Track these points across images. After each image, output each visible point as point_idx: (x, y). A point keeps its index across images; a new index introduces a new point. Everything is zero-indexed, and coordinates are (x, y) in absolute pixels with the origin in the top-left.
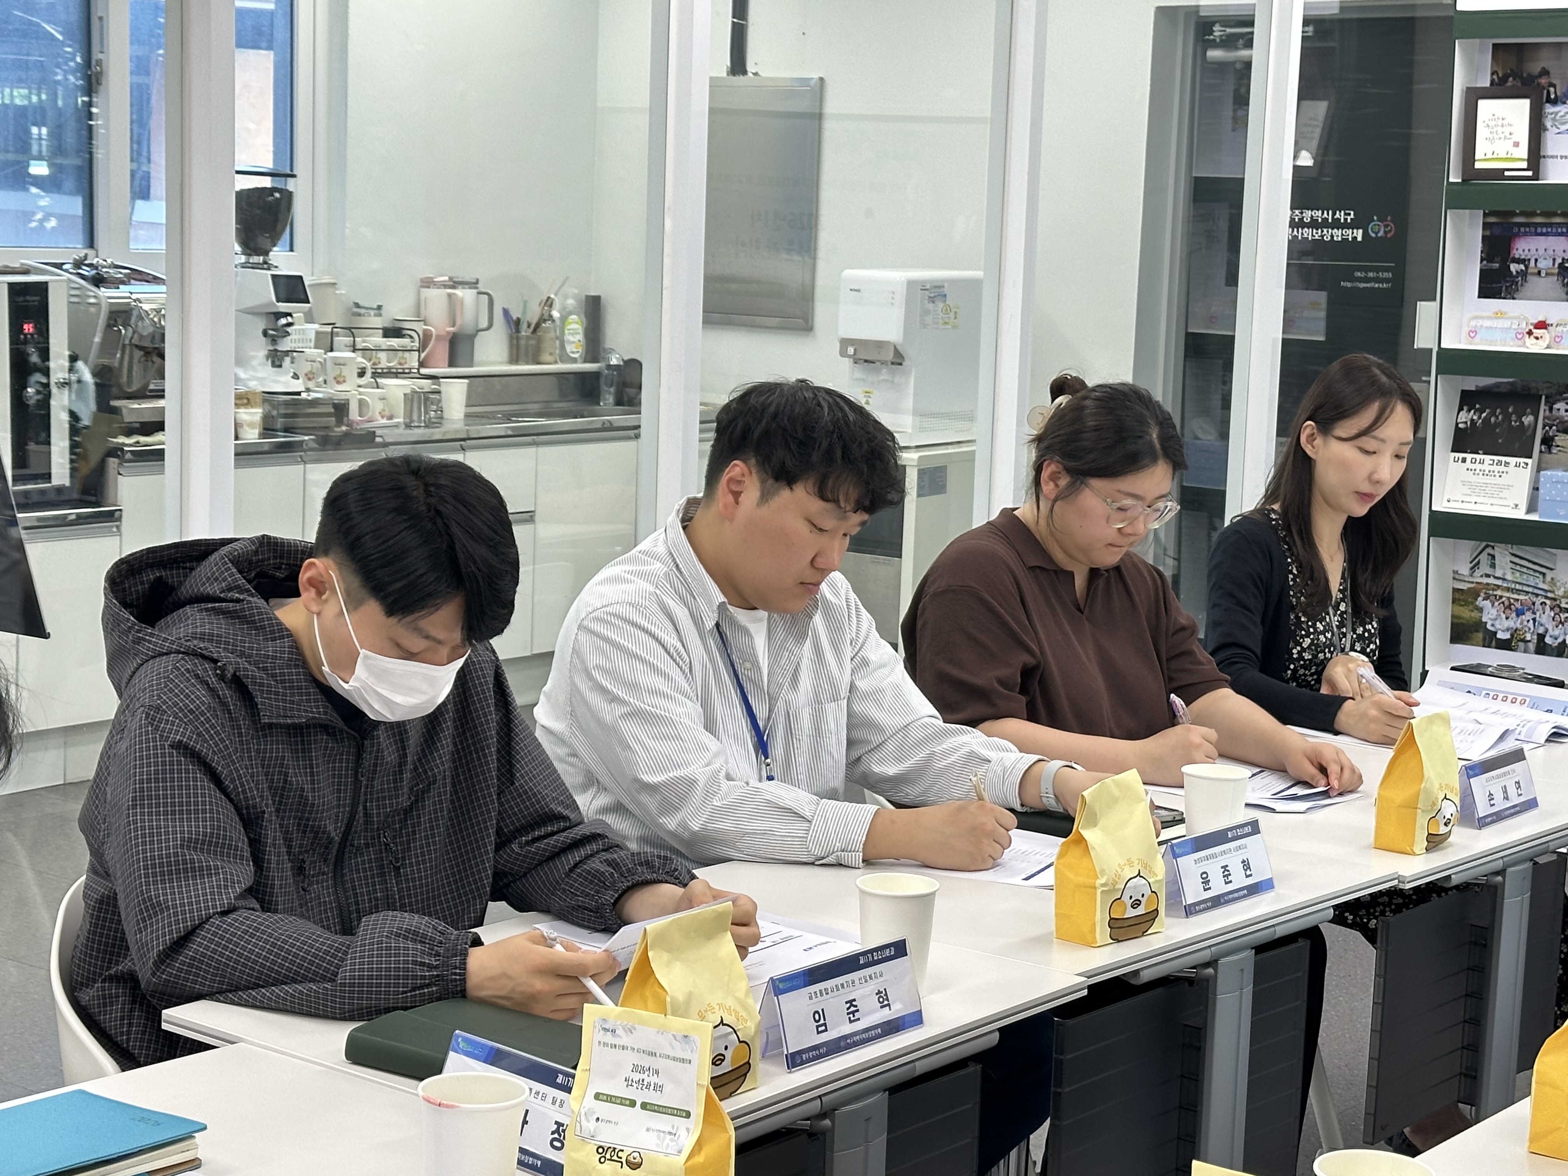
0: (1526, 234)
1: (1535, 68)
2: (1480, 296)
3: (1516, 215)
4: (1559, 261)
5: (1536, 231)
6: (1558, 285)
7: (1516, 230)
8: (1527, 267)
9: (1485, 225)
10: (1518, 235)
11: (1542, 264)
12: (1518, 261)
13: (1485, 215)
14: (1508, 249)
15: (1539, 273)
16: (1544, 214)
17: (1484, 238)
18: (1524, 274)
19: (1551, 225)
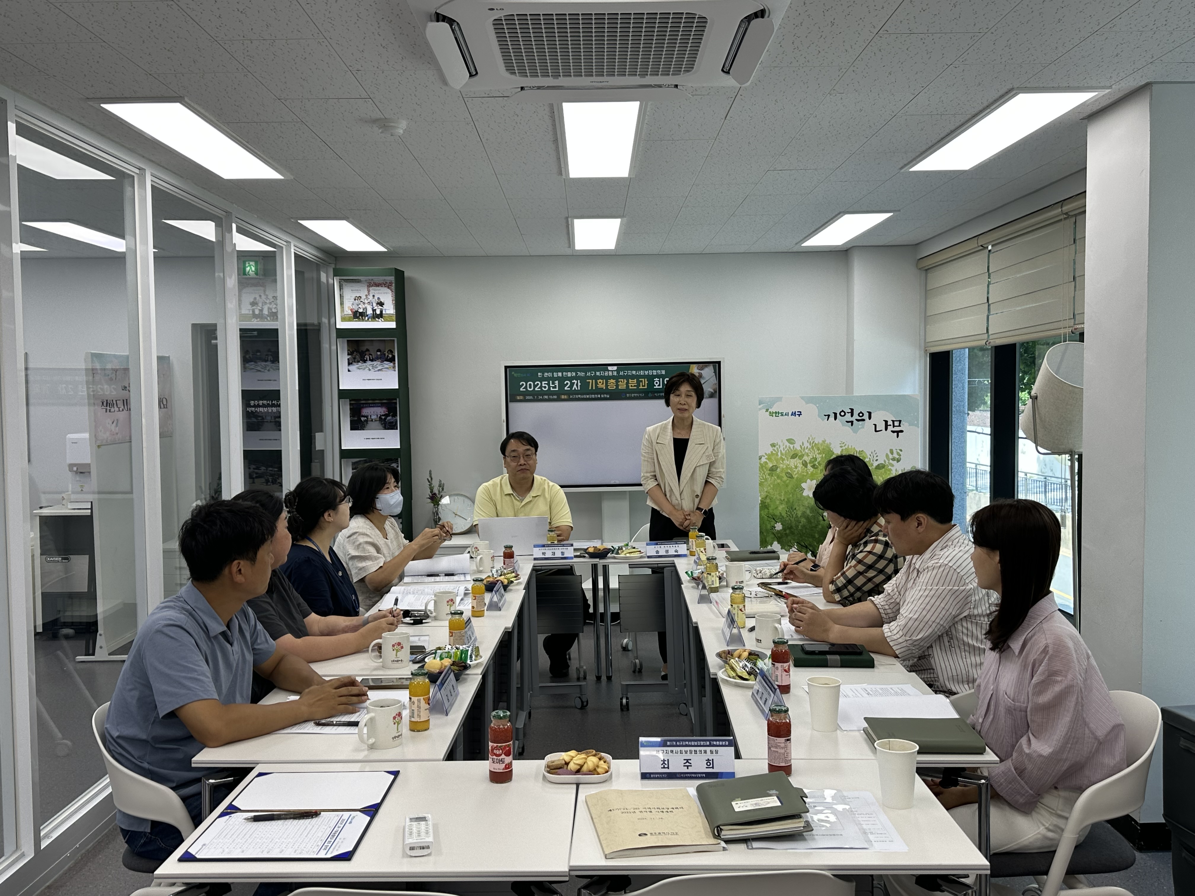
0: (366, 407)
1: (364, 348)
2: (351, 429)
3: (361, 400)
4: (379, 416)
5: (369, 406)
6: (380, 424)
7: (362, 405)
8: (367, 418)
9: (350, 404)
10: (363, 407)
11: (373, 417)
12: (364, 416)
13: (350, 401)
14: (360, 413)
15: (372, 420)
16: (371, 400)
17: (351, 409)
18: (367, 421)
19: (375, 403)
